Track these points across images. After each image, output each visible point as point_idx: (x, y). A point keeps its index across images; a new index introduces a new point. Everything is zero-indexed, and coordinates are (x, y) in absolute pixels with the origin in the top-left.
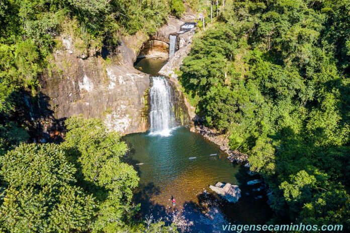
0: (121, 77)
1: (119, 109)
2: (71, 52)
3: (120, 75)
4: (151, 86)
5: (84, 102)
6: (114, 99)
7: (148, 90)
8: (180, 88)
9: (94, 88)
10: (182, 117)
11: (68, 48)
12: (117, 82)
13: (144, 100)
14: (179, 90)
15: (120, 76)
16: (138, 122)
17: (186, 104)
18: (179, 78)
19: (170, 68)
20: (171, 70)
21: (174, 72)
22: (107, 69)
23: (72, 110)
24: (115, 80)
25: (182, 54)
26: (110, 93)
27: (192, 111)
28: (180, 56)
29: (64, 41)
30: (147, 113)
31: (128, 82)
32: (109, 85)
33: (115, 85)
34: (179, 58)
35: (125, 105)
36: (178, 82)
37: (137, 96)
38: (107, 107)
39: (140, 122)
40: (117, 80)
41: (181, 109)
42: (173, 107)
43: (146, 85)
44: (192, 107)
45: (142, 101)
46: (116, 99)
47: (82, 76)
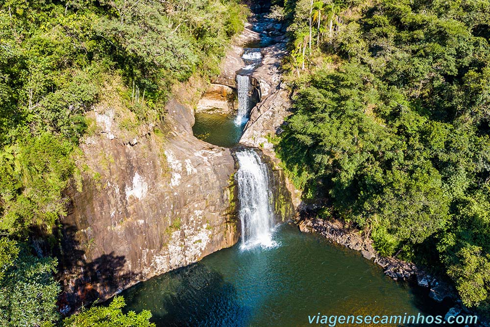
0: (188, 161)
1: (192, 219)
2: (112, 137)
3: (187, 158)
4: (237, 168)
5: (136, 219)
6: (182, 202)
7: (233, 177)
8: (279, 164)
9: (149, 190)
10: (283, 209)
11: (108, 129)
12: (184, 172)
13: (229, 195)
14: (277, 168)
15: (186, 161)
16: (222, 233)
17: (288, 187)
18: (275, 147)
19: (260, 134)
20: (261, 136)
21: (266, 140)
22: (166, 153)
23: (117, 239)
24: (180, 169)
25: (276, 109)
26: (176, 194)
27: (296, 197)
28: (274, 113)
29: (100, 119)
30: (234, 216)
31: (200, 168)
32: (172, 180)
33: (180, 177)
34: (272, 116)
35: (201, 209)
36: (275, 154)
37: (217, 190)
38: (172, 219)
39: (225, 233)
40: (184, 168)
41: (282, 197)
42: (272, 197)
43: (229, 168)
44: (297, 191)
45: (225, 197)
46: (185, 201)
47: (132, 175)
